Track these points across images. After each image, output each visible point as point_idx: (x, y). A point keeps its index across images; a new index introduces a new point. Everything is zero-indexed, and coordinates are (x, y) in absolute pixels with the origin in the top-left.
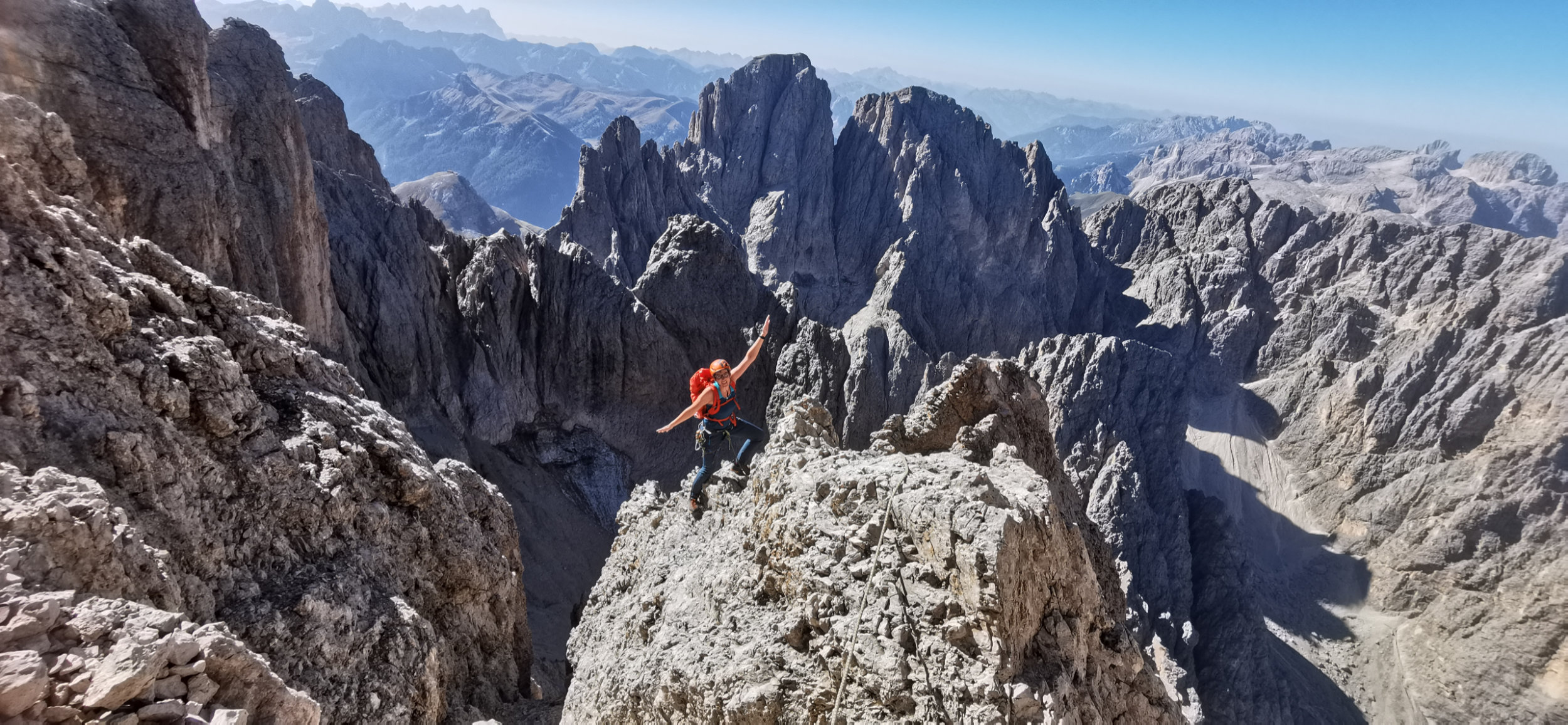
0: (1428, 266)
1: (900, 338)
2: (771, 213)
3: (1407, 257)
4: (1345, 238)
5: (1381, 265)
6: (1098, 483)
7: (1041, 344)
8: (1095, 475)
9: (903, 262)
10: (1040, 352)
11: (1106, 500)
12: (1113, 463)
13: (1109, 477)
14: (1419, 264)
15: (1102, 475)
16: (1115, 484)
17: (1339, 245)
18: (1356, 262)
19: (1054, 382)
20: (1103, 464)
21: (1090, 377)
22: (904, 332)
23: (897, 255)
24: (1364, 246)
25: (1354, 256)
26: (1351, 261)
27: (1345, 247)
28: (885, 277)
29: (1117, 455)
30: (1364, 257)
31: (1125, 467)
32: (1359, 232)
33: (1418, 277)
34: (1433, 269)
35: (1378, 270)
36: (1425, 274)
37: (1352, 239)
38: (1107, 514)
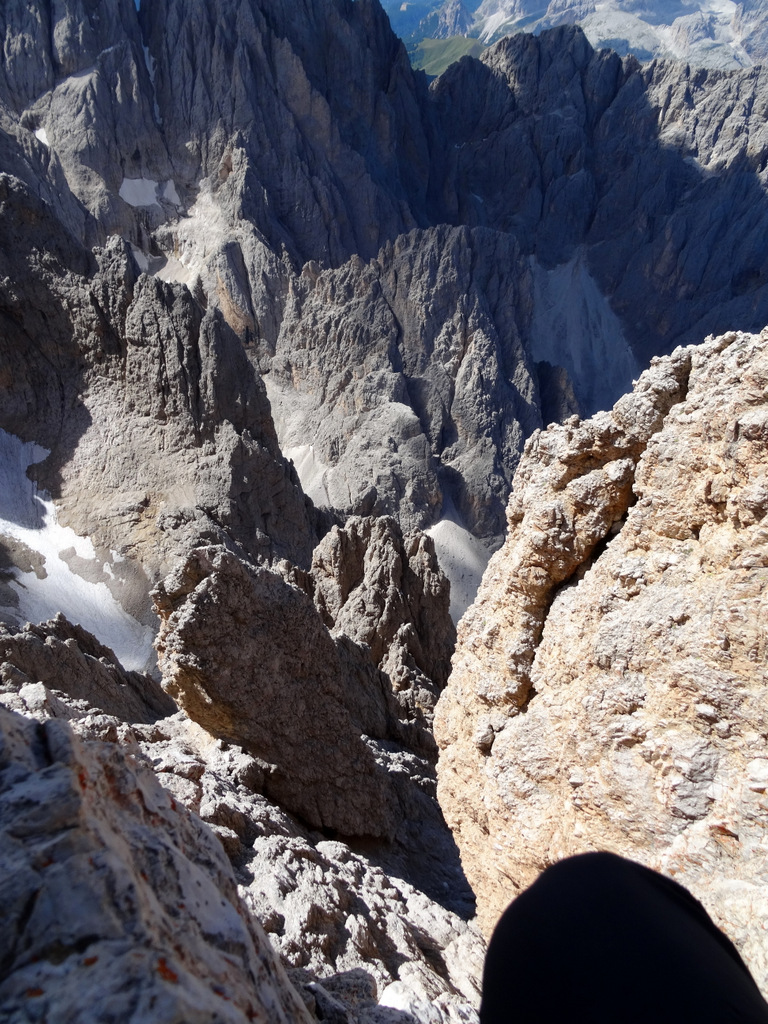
0: (729, 111)
1: (257, 252)
2: (79, 111)
3: (713, 104)
4: (664, 87)
5: (694, 112)
6: (462, 371)
7: (397, 241)
8: (458, 365)
9: (246, 160)
10: (397, 250)
11: (470, 385)
12: (473, 351)
13: (470, 365)
14: (723, 111)
15: (465, 363)
16: (475, 370)
17: (660, 95)
18: (673, 112)
19: (413, 280)
20: (464, 353)
21: (445, 270)
22: (260, 244)
23: (238, 151)
24: (680, 95)
25: (672, 105)
26: (670, 111)
27: (666, 96)
28: (229, 181)
29: (476, 342)
30: (680, 107)
31: (483, 353)
32: (676, 80)
33: (722, 123)
34: (733, 114)
35: (690, 120)
36: (727, 120)
37: (671, 87)
38: (472, 399)
